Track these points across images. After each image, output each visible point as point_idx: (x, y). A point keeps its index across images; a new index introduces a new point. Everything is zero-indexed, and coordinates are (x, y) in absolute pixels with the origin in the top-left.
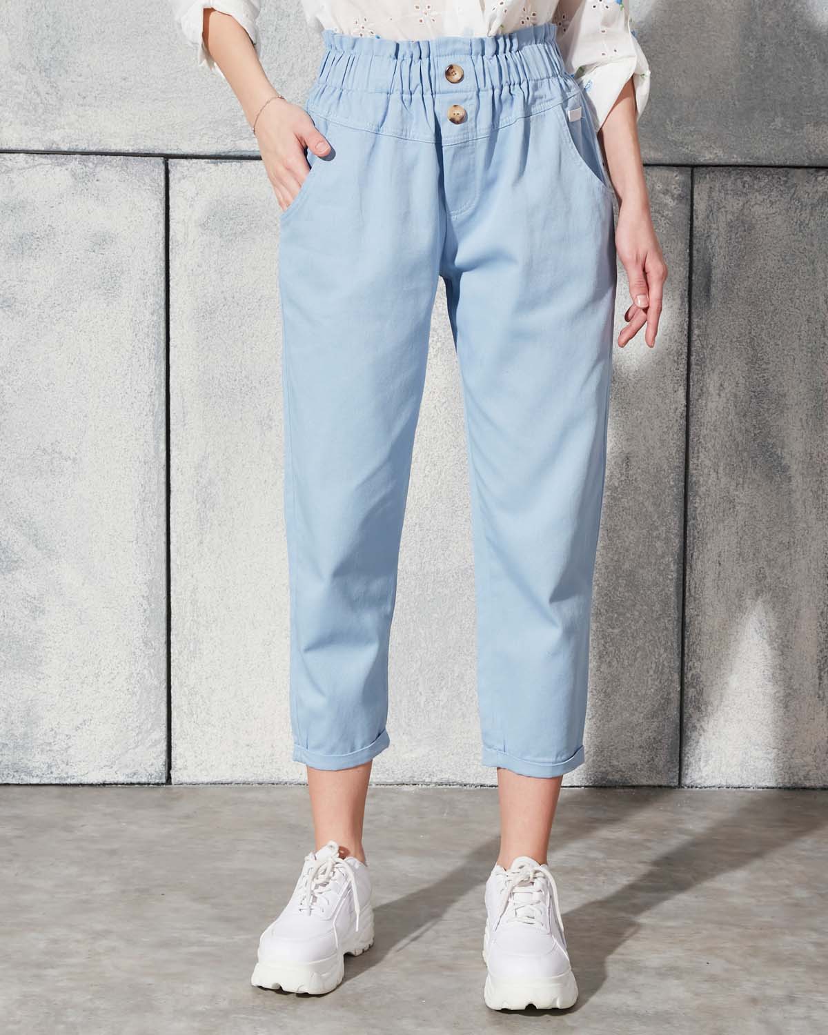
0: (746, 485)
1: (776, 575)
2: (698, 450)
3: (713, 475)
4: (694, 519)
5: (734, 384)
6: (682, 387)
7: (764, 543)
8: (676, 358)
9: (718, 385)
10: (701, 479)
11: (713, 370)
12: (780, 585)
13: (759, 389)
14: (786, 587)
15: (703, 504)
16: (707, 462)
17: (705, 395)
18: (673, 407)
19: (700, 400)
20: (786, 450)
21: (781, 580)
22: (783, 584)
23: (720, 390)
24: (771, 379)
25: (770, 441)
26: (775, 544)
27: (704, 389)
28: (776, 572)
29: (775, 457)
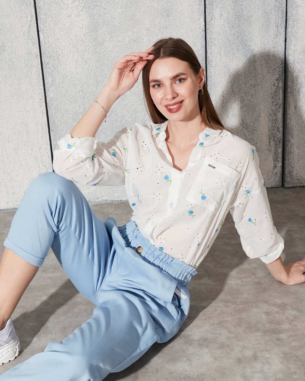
0: (234, 60)
1: (249, 99)
2: (211, 45)
3: (219, 56)
4: (211, 77)
5: (227, 13)
6: (202, 17)
7: (243, 85)
8: (199, 3)
9: (219, 14)
10: (213, 59)
11: (217, 7)
12: (251, 104)
13: (239, 15)
14: (254, 104)
15: (215, 70)
16: (216, 51)
17: (214, 19)
18: (198, 27)
19: (211, 22)
20: (252, 42)
21: (252, 101)
22: (252, 103)
23: (220, 16)
24: (245, 9)
25: (245, 38)
26: (248, 86)
27: (213, 16)
28: (249, 98)
29: (247, 46)
